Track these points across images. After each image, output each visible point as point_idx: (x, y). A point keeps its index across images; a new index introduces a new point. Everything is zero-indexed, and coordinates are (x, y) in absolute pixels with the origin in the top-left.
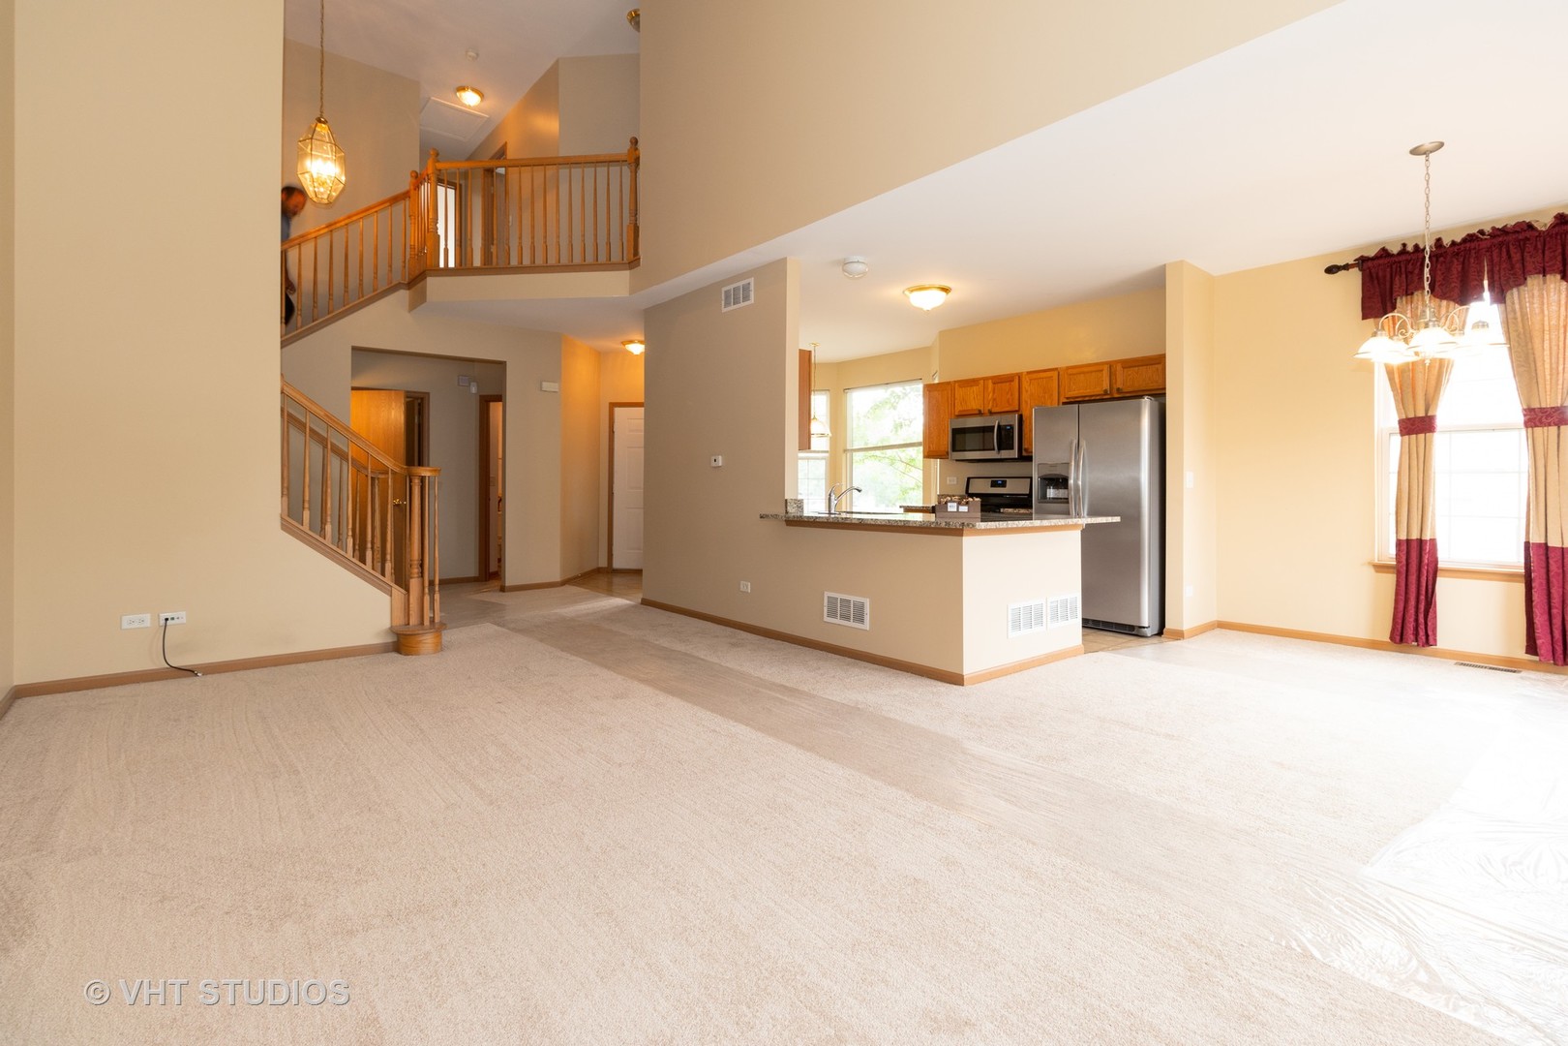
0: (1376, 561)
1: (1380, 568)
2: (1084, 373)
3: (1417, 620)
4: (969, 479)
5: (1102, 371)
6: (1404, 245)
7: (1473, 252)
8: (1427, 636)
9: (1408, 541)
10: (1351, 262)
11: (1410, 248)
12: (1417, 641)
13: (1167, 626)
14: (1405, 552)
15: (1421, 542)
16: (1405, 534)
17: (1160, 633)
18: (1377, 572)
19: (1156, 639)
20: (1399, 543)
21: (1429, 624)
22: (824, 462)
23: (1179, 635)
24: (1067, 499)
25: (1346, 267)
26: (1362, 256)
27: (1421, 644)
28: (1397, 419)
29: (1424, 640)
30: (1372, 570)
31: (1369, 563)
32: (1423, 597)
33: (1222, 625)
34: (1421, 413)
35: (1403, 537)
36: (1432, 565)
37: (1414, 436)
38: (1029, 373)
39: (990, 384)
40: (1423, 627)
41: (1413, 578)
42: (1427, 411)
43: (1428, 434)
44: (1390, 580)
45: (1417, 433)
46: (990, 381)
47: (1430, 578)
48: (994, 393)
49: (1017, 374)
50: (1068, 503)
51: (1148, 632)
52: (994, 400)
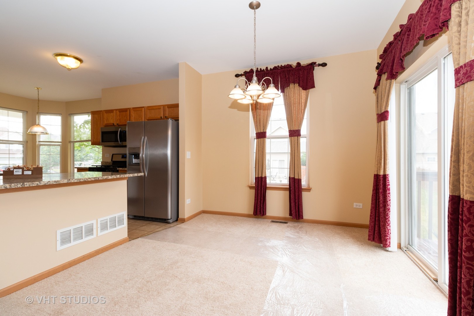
0: (250, 185)
1: (251, 187)
2: (153, 109)
3: (260, 206)
4: (113, 154)
5: (160, 109)
6: (257, 68)
7: (276, 73)
8: (263, 212)
9: (258, 177)
10: (243, 73)
11: (259, 70)
12: (260, 214)
13: (179, 217)
14: (257, 182)
15: (262, 178)
16: (257, 175)
17: (177, 220)
18: (250, 189)
19: (175, 223)
20: (256, 178)
21: (264, 207)
22: (59, 147)
23: (183, 221)
24: (139, 163)
25: (241, 75)
26: (246, 71)
27: (261, 215)
28: (255, 133)
29: (262, 213)
30: (249, 188)
31: (248, 186)
32: (262, 198)
33: (204, 212)
34: (262, 131)
35: (257, 176)
36: (265, 186)
37: (260, 139)
38: (133, 108)
39: (118, 113)
40: (262, 209)
41: (259, 191)
42: (264, 130)
43: (264, 138)
44: (253, 191)
45: (261, 138)
46: (118, 111)
47: (264, 191)
48: (120, 116)
49: (129, 108)
50: (139, 165)
51: (171, 221)
52: (120, 119)
